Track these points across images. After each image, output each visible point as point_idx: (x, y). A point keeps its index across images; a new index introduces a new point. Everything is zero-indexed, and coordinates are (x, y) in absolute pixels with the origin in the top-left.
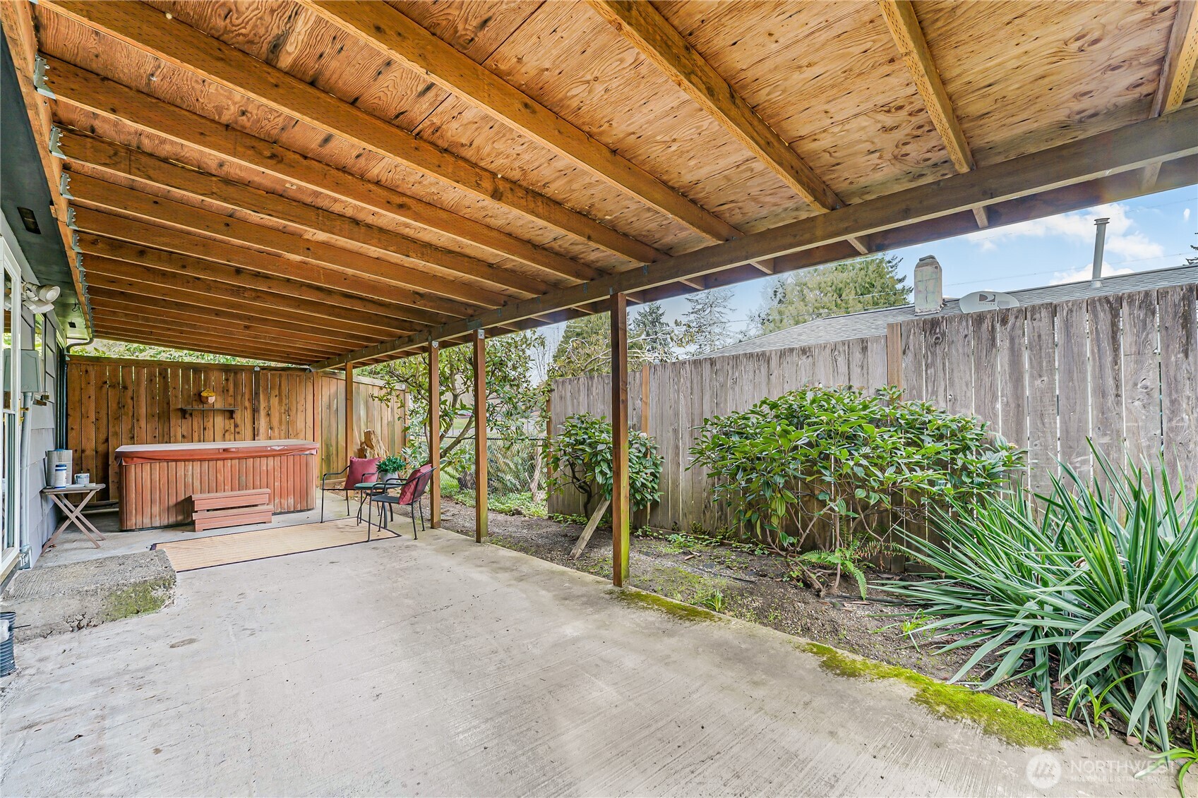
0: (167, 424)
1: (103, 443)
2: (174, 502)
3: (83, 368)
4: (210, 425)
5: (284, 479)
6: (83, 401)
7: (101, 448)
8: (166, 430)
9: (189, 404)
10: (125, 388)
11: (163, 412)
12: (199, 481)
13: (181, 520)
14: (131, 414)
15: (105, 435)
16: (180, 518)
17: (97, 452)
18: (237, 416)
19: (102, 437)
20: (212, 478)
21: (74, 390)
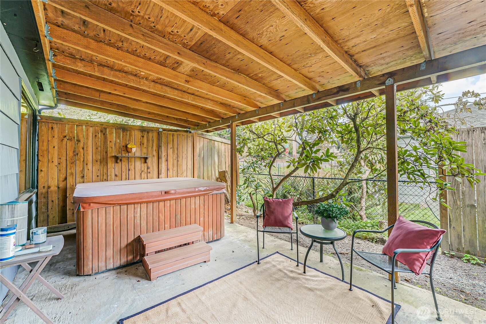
0: (105, 167)
1: (63, 181)
2: (126, 243)
3: (50, 125)
4: (132, 167)
5: (206, 216)
6: (50, 150)
7: (62, 185)
8: (105, 171)
9: (119, 153)
10: (79, 141)
11: (104, 159)
12: (145, 222)
13: (131, 260)
14: (82, 160)
15: (65, 175)
16: (130, 258)
17: (58, 188)
18: (149, 161)
19: (62, 177)
20: (156, 218)
21: (43, 142)
